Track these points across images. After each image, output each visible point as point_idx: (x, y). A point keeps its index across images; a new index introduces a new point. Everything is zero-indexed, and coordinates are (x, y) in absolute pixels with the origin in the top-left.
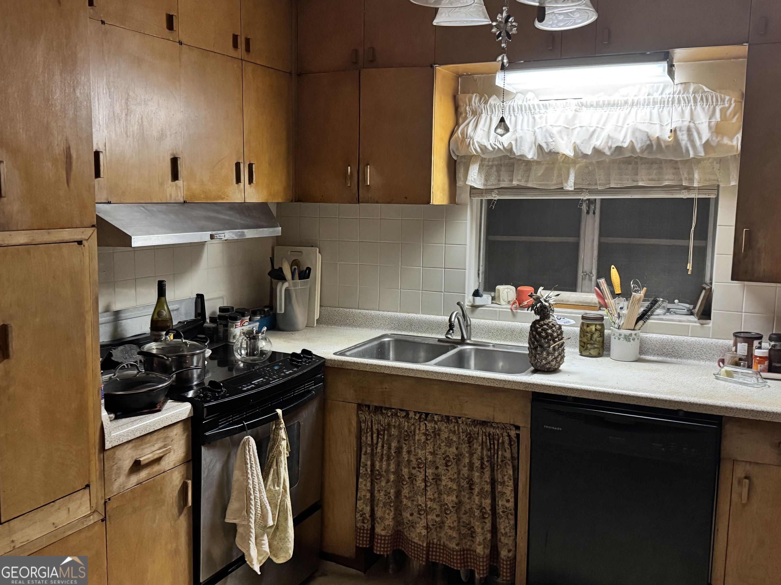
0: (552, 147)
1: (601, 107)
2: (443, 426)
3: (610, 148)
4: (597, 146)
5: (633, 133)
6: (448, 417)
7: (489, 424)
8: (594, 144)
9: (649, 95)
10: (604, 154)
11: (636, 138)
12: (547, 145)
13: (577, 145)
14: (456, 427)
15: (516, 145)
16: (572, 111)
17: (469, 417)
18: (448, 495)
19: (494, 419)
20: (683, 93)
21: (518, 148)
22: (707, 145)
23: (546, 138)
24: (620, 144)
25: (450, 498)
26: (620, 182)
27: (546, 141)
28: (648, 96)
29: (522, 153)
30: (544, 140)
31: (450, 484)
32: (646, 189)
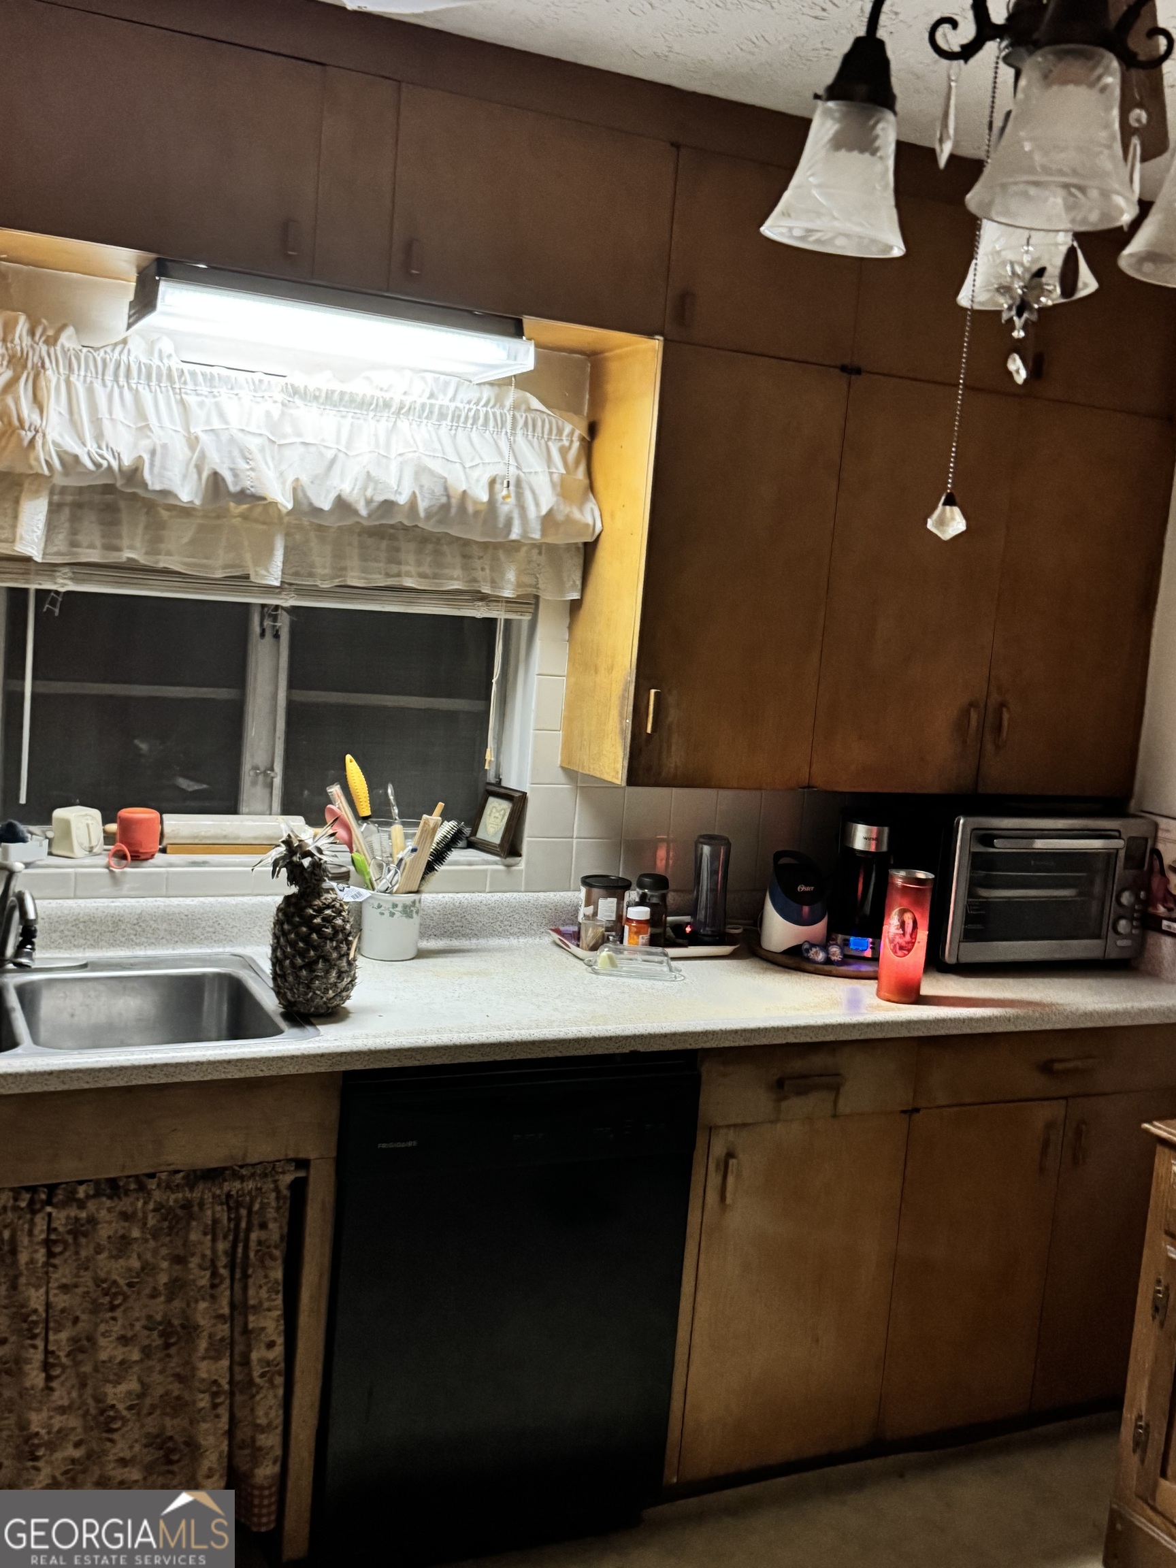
0: (248, 484)
1: (335, 406)
2: (103, 1210)
3: (369, 502)
4: (345, 495)
5: (417, 475)
6: (113, 1182)
7: (227, 1172)
8: (338, 489)
9: (432, 396)
10: (355, 512)
11: (422, 487)
12: (236, 475)
13: (302, 486)
14: (140, 1204)
15: (152, 464)
16: (275, 402)
17: (179, 1167)
18: (117, 1383)
19: (245, 1156)
20: (493, 407)
21: (156, 470)
22: (548, 520)
23: (233, 462)
24: (392, 497)
25: (123, 1388)
26: (363, 575)
27: (232, 466)
28: (429, 398)
29: (165, 487)
30: (227, 464)
31: (119, 1353)
32: (413, 595)
